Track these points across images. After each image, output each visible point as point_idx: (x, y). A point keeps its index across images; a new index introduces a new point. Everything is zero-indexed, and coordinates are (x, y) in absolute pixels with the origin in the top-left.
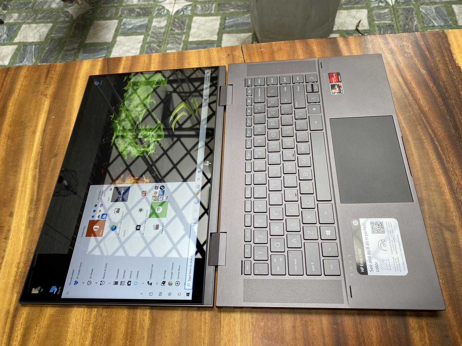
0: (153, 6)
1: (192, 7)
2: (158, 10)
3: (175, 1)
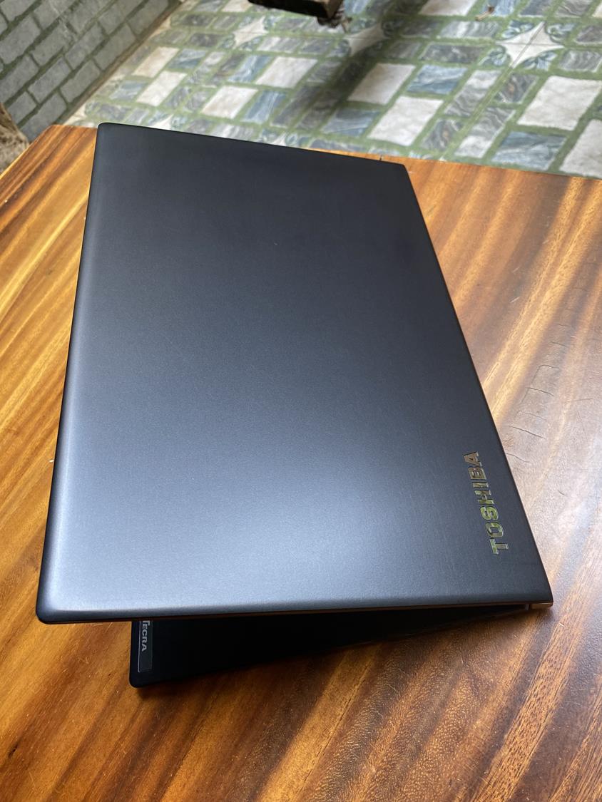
0: (487, 47)
1: (559, 55)
2: (491, 55)
3: (532, 39)
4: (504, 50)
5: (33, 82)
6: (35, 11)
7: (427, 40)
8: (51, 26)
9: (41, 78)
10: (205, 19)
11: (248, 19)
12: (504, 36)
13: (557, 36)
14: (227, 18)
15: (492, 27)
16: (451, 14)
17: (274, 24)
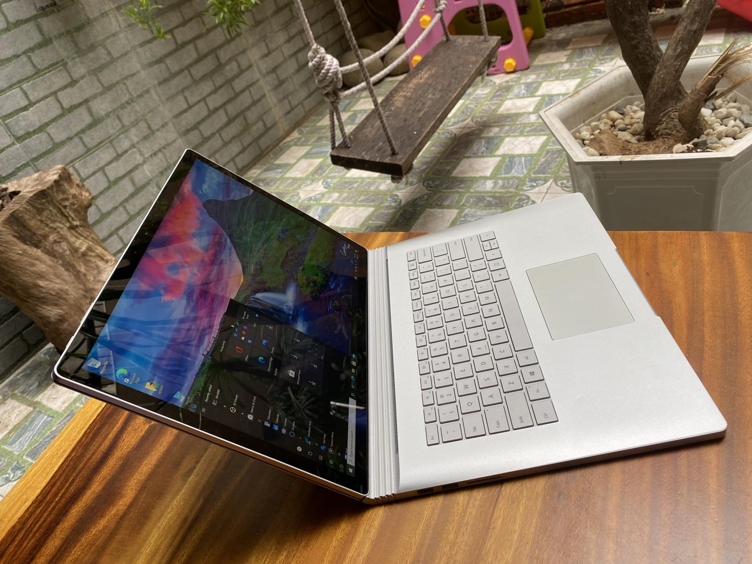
0: (513, 195)
2: (520, 200)
3: (548, 190)
4: (528, 198)
5: (123, 228)
6: (132, 174)
7: (463, 192)
8: (144, 185)
9: (130, 225)
10: (270, 182)
11: (309, 182)
12: (525, 188)
13: (567, 187)
14: (290, 181)
15: (513, 183)
16: (478, 176)
17: (332, 185)
